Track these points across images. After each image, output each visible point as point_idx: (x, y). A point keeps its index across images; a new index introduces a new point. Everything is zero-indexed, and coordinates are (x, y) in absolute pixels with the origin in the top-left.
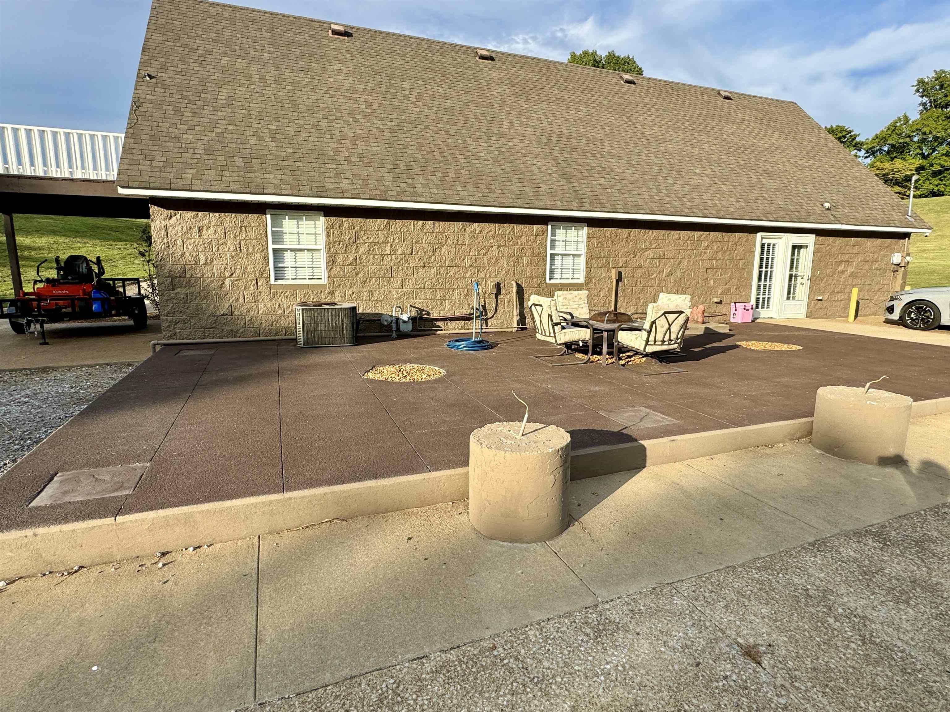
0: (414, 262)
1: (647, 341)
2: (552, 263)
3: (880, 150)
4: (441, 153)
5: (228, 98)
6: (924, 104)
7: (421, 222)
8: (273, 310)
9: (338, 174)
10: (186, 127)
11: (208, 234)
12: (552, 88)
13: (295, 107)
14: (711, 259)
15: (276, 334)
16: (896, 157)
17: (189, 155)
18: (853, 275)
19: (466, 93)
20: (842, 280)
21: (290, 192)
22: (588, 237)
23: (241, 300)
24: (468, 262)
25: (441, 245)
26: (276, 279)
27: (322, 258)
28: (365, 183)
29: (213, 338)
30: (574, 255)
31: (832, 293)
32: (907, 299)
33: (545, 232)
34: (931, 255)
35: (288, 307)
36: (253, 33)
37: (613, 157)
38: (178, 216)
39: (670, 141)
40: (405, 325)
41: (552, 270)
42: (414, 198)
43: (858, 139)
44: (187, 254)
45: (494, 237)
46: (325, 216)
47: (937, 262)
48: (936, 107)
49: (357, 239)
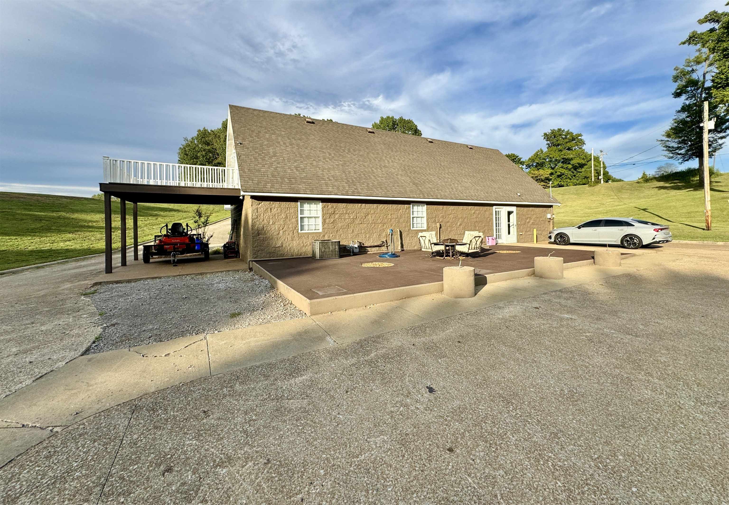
0: (357, 221)
1: (469, 248)
2: (413, 221)
3: (532, 165)
4: (364, 175)
5: (273, 152)
6: (548, 144)
7: (360, 204)
8: (299, 244)
9: (327, 185)
10: (261, 166)
11: (274, 211)
12: (400, 145)
13: (301, 156)
14: (476, 218)
15: (300, 255)
16: (540, 168)
17: (266, 178)
18: (533, 224)
19: (367, 148)
20: (529, 226)
21: (310, 193)
22: (427, 209)
23: (286, 240)
24: (379, 221)
25: (368, 215)
26: (301, 230)
27: (320, 221)
28: (338, 188)
29: (274, 257)
30: (421, 217)
31: (526, 231)
32: (556, 232)
33: (410, 207)
34: (562, 215)
35: (306, 243)
36: (275, 123)
37: (431, 175)
38: (262, 204)
39: (452, 168)
40: (356, 249)
41: (413, 224)
42: (359, 195)
43: (521, 160)
44: (265, 220)
45: (389, 210)
46: (322, 202)
47: (564, 218)
48: (554, 146)
49: (334, 212)
